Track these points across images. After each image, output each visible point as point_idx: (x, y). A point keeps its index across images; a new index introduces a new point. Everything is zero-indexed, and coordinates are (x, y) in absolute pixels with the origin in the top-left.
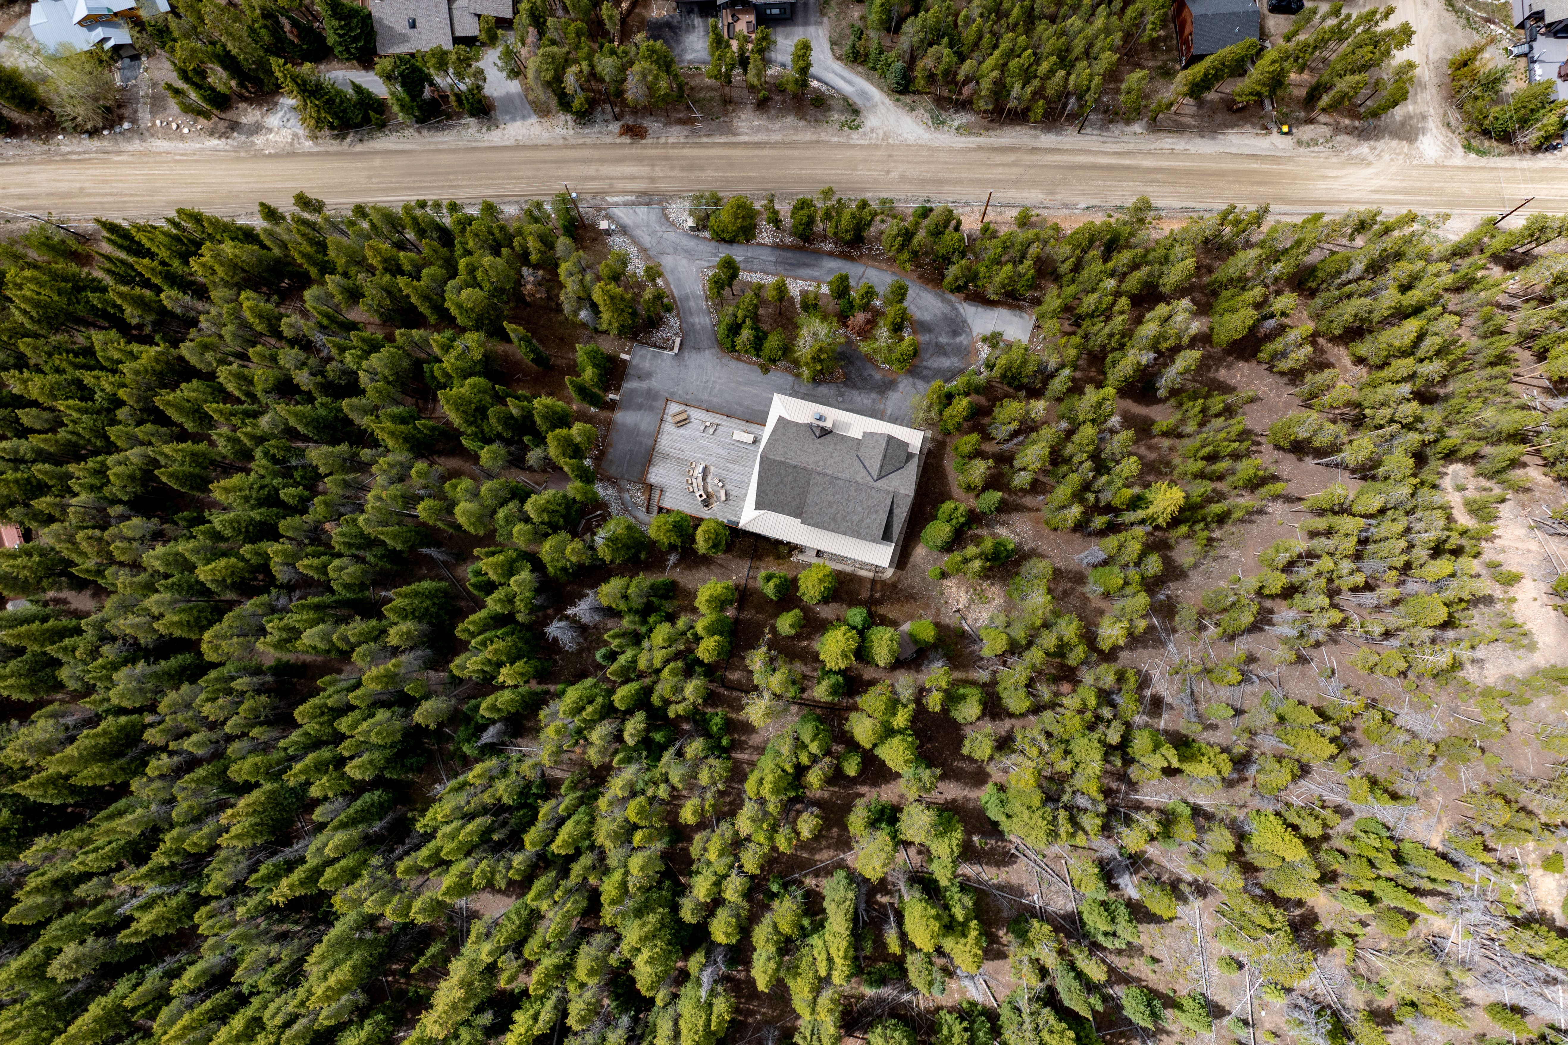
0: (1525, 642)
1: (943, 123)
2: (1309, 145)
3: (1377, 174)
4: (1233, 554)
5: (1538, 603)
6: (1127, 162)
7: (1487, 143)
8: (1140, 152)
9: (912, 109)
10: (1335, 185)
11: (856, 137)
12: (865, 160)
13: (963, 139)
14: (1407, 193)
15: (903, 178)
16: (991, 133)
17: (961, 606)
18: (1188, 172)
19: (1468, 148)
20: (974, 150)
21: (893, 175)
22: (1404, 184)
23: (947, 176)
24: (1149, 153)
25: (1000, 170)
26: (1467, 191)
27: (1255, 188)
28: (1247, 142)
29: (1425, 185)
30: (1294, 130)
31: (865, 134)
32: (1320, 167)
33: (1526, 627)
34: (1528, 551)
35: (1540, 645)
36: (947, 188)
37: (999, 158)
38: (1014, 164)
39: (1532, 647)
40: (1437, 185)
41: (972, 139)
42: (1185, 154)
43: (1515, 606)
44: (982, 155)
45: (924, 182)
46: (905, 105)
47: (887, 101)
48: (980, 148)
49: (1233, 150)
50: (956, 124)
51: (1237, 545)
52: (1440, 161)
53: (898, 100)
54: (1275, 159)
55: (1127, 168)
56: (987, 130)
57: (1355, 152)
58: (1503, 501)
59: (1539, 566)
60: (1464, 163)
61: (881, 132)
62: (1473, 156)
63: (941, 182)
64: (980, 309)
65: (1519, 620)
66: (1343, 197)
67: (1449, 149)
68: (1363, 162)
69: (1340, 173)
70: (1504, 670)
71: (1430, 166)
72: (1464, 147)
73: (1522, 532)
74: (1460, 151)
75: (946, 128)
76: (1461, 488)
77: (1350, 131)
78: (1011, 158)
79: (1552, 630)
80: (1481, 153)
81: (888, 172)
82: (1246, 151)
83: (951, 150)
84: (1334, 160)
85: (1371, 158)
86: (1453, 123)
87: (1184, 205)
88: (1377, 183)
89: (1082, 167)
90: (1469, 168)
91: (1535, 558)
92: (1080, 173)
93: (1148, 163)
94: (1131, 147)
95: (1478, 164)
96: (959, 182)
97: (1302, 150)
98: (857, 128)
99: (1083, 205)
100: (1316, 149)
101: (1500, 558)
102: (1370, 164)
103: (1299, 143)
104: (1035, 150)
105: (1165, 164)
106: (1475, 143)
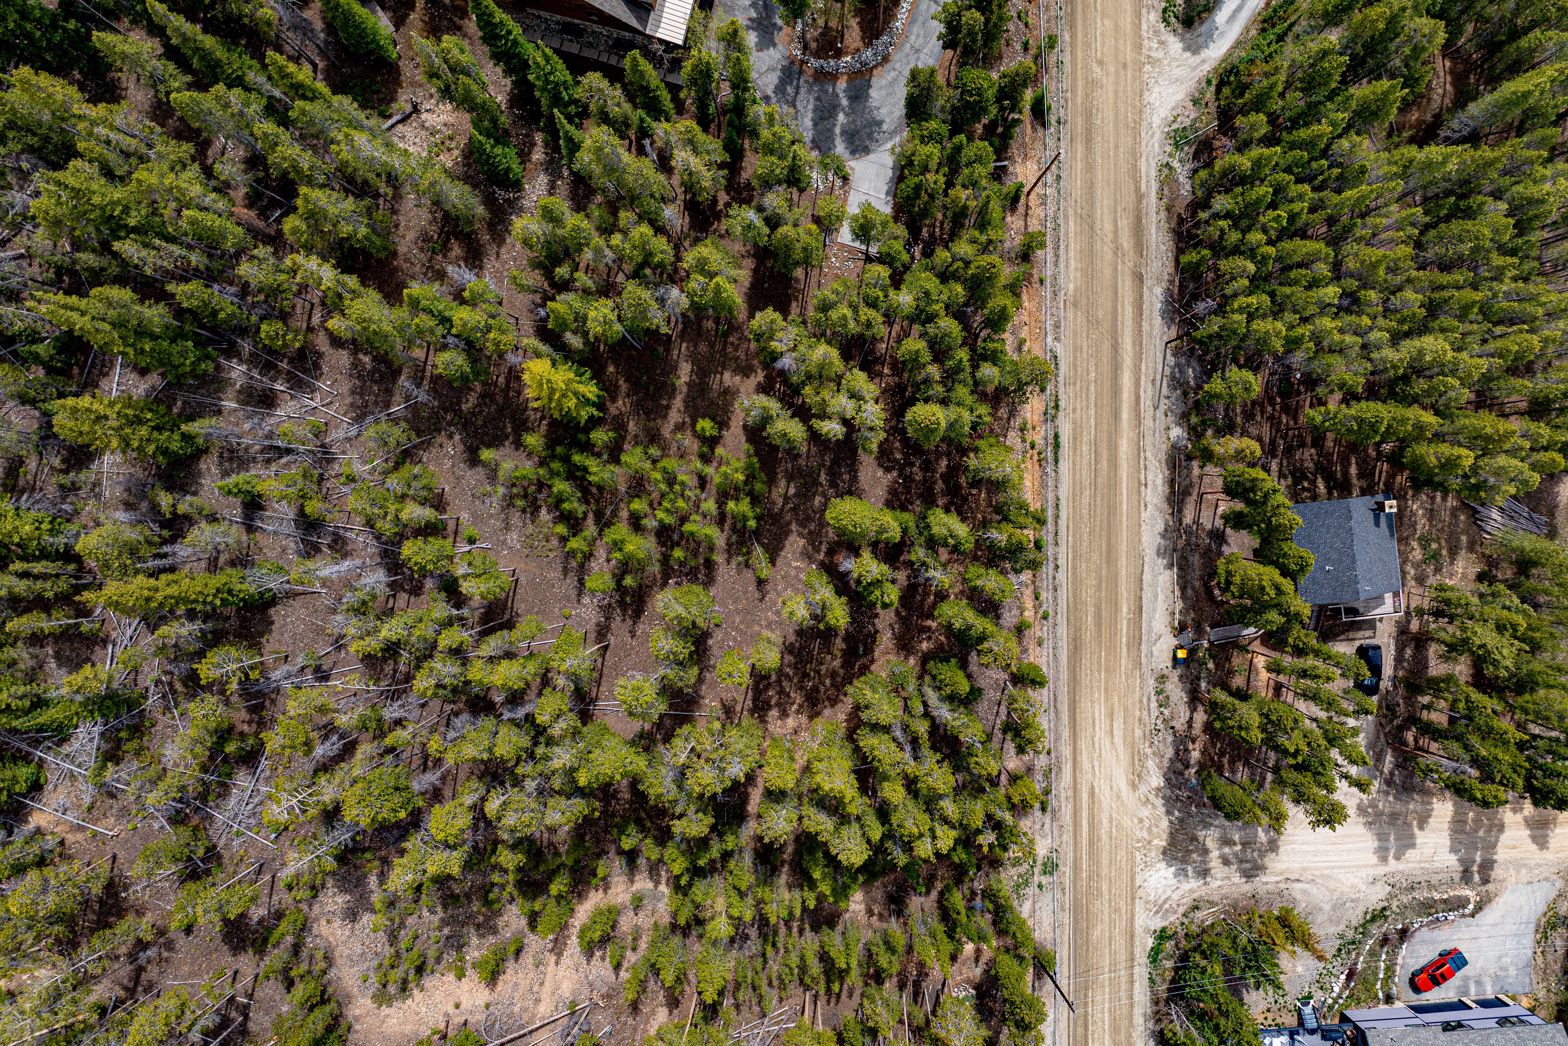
0: (392, 989)
1: (1177, 145)
2: (1159, 693)
3: (1119, 797)
4: (513, 538)
5: (451, 1010)
6: (1125, 415)
7: (1169, 964)
8: (1140, 436)
9: (1195, 102)
10: (1101, 733)
11: (1153, 17)
12: (1117, 28)
13: (1153, 173)
14: (1091, 843)
15: (1092, 84)
16: (1163, 215)
17: (424, 116)
18: (1112, 509)
19: (1162, 936)
20: (1137, 189)
21: (1097, 69)
22: (1104, 838)
23: (1098, 148)
24: (1139, 449)
25: (1108, 227)
26: (1096, 933)
27: (1091, 610)
28: (1161, 597)
29: (1105, 870)
30: (1179, 671)
31: (1156, 33)
32: (1126, 709)
33: (416, 992)
34: (538, 1001)
35: (385, 1010)
36: (1080, 148)
37: (1125, 224)
38: (1117, 249)
39: (382, 997)
40: (1105, 888)
41: (1154, 186)
42: (1140, 504)
43: (451, 977)
44: (1129, 200)
45: (1089, 115)
46: (1202, 93)
47: (1207, 67)
48: (1140, 197)
49: (1147, 577)
50: (1176, 164)
51: (528, 542)
52: (1140, 893)
53: (1209, 82)
54: (1136, 641)
55: (1116, 415)
56: (1168, 209)
57: (1151, 764)
58: (617, 967)
59: (511, 1015)
60: (1139, 930)
61: (1160, 54)
62: (1150, 942)
63: (1088, 141)
64: (890, 173)
65: (428, 982)
66: (1083, 744)
67: (1160, 909)
68: (1137, 778)
69: (1118, 740)
70: (342, 953)
71: (1133, 879)
72: (1163, 930)
73: (566, 990)
74: (1157, 923)
75: (1168, 149)
76: (638, 903)
77: (1180, 758)
78: (1127, 242)
79: (408, 1029)
80: (1155, 955)
81: (1101, 63)
82: (1147, 596)
83: (1135, 156)
84: (1138, 733)
85: (1143, 789)
86: (1199, 915)
87: (1063, 503)
88: (1105, 796)
89: (1115, 347)
90: (1132, 937)
91: (525, 1010)
92: (1106, 346)
93: (1125, 447)
94: (1148, 422)
95: (1138, 951)
96: (1090, 167)
97: (1151, 682)
98: (1165, 20)
99: (1060, 349)
100: (1154, 705)
101: (527, 959)
102: (1134, 787)
103: (1162, 678)
104: (1139, 278)
105: (1124, 473)
106: (1169, 945)
